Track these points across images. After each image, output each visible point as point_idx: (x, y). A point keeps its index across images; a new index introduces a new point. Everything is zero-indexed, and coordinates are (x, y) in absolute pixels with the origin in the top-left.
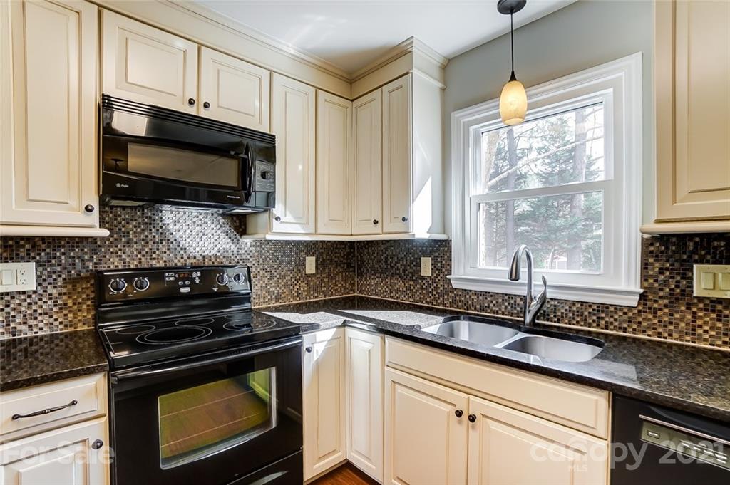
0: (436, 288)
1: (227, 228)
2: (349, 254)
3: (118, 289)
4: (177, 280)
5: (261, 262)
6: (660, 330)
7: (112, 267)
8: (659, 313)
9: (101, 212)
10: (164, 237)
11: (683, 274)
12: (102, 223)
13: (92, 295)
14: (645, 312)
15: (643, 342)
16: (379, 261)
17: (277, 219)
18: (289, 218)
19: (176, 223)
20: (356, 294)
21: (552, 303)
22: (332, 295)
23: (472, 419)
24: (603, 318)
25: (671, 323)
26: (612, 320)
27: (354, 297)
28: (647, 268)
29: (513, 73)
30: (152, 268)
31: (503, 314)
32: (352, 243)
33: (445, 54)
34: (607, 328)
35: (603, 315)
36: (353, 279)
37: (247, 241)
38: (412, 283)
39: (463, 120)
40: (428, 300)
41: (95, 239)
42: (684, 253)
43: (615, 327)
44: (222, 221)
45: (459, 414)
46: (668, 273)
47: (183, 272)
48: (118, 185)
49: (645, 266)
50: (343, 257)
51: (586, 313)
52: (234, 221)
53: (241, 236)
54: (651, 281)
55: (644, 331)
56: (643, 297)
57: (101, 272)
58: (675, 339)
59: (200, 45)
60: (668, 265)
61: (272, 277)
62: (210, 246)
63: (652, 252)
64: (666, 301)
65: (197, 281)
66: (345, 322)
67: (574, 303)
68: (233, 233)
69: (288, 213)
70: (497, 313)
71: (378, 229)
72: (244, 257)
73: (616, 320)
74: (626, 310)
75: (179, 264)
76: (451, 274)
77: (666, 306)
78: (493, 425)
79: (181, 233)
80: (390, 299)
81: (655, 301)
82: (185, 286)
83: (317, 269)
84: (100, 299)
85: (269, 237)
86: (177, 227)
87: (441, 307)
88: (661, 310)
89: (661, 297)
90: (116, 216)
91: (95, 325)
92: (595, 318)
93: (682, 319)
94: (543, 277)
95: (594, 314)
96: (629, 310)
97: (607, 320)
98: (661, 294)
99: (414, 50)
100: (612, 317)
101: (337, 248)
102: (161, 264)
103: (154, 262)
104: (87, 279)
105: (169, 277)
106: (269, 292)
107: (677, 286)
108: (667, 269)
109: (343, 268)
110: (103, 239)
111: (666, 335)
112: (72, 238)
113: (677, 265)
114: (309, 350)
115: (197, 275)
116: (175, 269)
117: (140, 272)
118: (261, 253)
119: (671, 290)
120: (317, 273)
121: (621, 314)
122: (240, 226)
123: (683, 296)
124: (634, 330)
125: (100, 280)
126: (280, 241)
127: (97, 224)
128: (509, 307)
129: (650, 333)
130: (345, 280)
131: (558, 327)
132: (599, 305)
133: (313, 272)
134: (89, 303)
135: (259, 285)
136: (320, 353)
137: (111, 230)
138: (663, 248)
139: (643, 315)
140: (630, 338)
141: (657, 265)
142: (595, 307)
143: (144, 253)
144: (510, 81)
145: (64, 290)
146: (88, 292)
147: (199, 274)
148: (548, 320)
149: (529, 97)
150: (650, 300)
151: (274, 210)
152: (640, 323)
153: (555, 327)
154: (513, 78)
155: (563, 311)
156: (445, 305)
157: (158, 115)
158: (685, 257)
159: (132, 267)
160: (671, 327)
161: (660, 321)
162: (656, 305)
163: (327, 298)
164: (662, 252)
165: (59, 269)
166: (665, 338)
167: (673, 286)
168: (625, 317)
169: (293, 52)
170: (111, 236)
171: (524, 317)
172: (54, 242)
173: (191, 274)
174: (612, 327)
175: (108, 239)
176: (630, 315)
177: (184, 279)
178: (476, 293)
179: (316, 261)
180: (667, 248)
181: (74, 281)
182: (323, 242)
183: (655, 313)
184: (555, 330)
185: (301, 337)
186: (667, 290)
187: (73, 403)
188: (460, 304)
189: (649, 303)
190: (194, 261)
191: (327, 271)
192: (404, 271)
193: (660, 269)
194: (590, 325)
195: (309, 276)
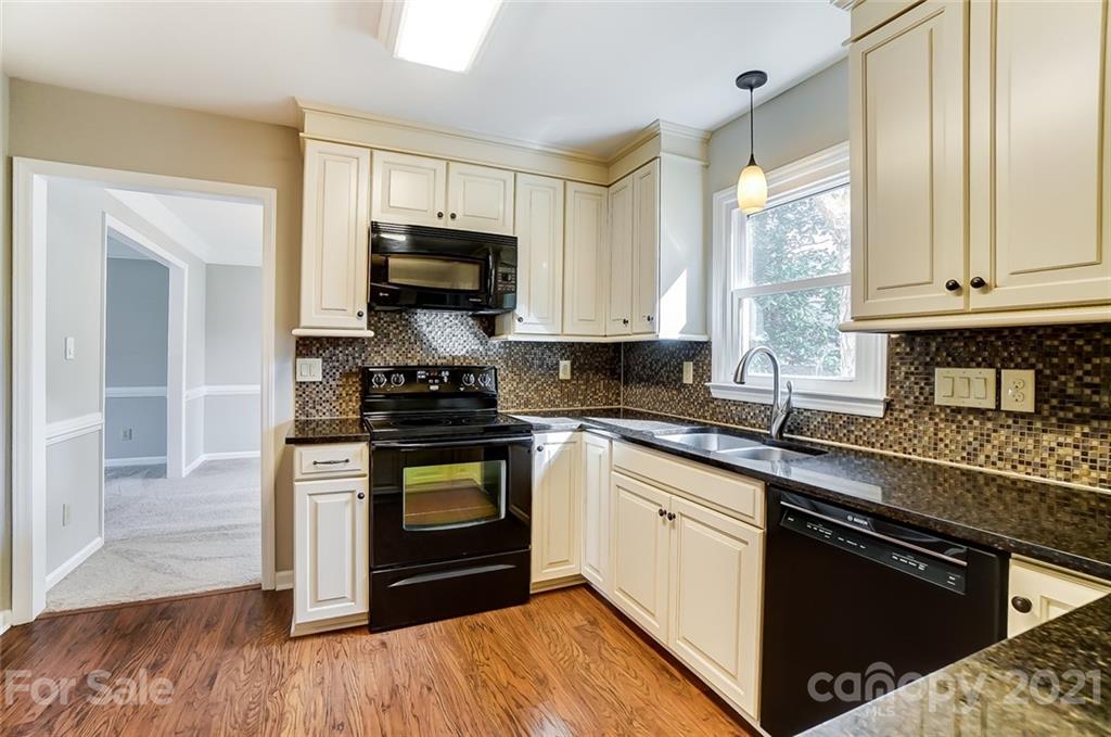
0: (697, 397)
1: (476, 329)
2: (613, 358)
3: (379, 384)
4: (428, 378)
5: (510, 364)
6: (905, 445)
7: (376, 365)
8: (905, 425)
9: (369, 316)
10: (419, 338)
11: (927, 379)
12: (370, 326)
13: (360, 389)
14: (891, 423)
15: (890, 459)
16: (644, 367)
17: (520, 320)
18: (532, 319)
19: (428, 324)
20: (621, 406)
21: (805, 414)
22: (591, 404)
23: (671, 517)
24: (853, 432)
25: (915, 436)
26: (861, 434)
27: (619, 409)
28: (893, 373)
29: (752, 156)
30: (407, 366)
31: (760, 427)
32: (617, 345)
33: (704, 128)
34: (856, 443)
35: (853, 428)
36: (618, 389)
37: (495, 341)
38: (675, 392)
39: (725, 202)
40: (690, 411)
41: (363, 339)
42: (927, 354)
43: (864, 441)
44: (471, 322)
45: (662, 513)
46: (913, 379)
47: (434, 370)
48: (381, 294)
49: (891, 370)
50: (606, 362)
51: (837, 426)
52: (482, 323)
53: (489, 337)
54: (898, 388)
55: (891, 447)
56: (889, 406)
57: (368, 368)
58: (919, 455)
59: (448, 161)
60: (913, 369)
61: (521, 380)
62: (460, 347)
63: (897, 353)
64: (911, 411)
65: (446, 380)
66: (581, 426)
67: (826, 413)
68: (481, 333)
69: (532, 314)
70: (754, 426)
71: (627, 329)
72: (492, 358)
73: (865, 434)
74: (874, 422)
75: (430, 364)
76: (710, 381)
77: (910, 416)
78: (688, 523)
79: (433, 334)
80: (654, 412)
81: (902, 411)
82: (434, 384)
83: (572, 374)
84: (365, 392)
85: (511, 338)
86: (430, 329)
87: (701, 420)
88: (906, 421)
89: (906, 407)
90: (380, 319)
91: (362, 414)
92: (845, 431)
93: (925, 432)
94: (789, 382)
95: (845, 427)
96: (877, 422)
97: (856, 433)
98: (907, 402)
99: (662, 131)
100: (861, 430)
101: (598, 351)
102: (415, 363)
103: (409, 361)
104: (356, 374)
105: (421, 375)
106: (517, 396)
107: (921, 393)
108: (912, 373)
109: (605, 374)
110: (370, 339)
111: (911, 450)
112: (347, 338)
113: (921, 369)
114: (539, 449)
115: (445, 374)
116: (426, 368)
117: (398, 369)
118: (510, 355)
119: (916, 398)
120: (572, 379)
121: (869, 426)
122: (489, 327)
123: (925, 404)
124: (882, 445)
125: (366, 375)
126: (530, 342)
127: (365, 326)
128: (766, 420)
129: (896, 448)
130: (607, 388)
131: (812, 443)
132: (850, 416)
133: (568, 377)
134: (357, 394)
135: (507, 388)
136: (552, 454)
137: (375, 332)
138: (908, 350)
139: (890, 427)
140: (878, 454)
141: (903, 369)
142: (845, 419)
143: (401, 352)
144: (749, 165)
145: (340, 383)
146: (357, 385)
147: (447, 373)
148: (801, 434)
149: (769, 182)
150: (896, 410)
151: (517, 311)
152: (887, 436)
153: (809, 442)
154: (752, 162)
155: (815, 423)
156: (705, 418)
157: (414, 231)
158: (928, 359)
159: (391, 364)
160: (916, 441)
161: (905, 435)
162: (902, 416)
163: (584, 408)
164: (907, 354)
165: (337, 364)
166: (910, 454)
167: (917, 394)
168: (873, 430)
169: (538, 148)
170: (375, 337)
171: (769, 428)
172: (334, 342)
173: (440, 372)
174: (861, 442)
175: (372, 339)
176: (878, 427)
177: (434, 378)
178: (735, 403)
179: (572, 365)
180: (912, 349)
181: (347, 375)
182: (580, 344)
183: (901, 425)
184: (808, 446)
185: (531, 435)
186: (912, 398)
187: (347, 461)
188: (719, 416)
189: (896, 414)
190: (445, 361)
191: (585, 377)
192: (668, 378)
193: (907, 373)
194: (841, 441)
195: (562, 381)
